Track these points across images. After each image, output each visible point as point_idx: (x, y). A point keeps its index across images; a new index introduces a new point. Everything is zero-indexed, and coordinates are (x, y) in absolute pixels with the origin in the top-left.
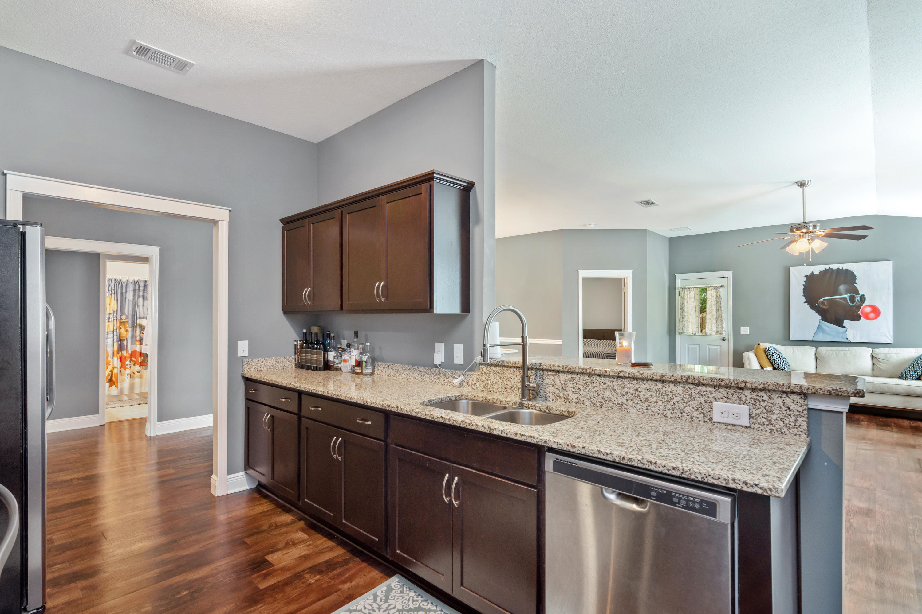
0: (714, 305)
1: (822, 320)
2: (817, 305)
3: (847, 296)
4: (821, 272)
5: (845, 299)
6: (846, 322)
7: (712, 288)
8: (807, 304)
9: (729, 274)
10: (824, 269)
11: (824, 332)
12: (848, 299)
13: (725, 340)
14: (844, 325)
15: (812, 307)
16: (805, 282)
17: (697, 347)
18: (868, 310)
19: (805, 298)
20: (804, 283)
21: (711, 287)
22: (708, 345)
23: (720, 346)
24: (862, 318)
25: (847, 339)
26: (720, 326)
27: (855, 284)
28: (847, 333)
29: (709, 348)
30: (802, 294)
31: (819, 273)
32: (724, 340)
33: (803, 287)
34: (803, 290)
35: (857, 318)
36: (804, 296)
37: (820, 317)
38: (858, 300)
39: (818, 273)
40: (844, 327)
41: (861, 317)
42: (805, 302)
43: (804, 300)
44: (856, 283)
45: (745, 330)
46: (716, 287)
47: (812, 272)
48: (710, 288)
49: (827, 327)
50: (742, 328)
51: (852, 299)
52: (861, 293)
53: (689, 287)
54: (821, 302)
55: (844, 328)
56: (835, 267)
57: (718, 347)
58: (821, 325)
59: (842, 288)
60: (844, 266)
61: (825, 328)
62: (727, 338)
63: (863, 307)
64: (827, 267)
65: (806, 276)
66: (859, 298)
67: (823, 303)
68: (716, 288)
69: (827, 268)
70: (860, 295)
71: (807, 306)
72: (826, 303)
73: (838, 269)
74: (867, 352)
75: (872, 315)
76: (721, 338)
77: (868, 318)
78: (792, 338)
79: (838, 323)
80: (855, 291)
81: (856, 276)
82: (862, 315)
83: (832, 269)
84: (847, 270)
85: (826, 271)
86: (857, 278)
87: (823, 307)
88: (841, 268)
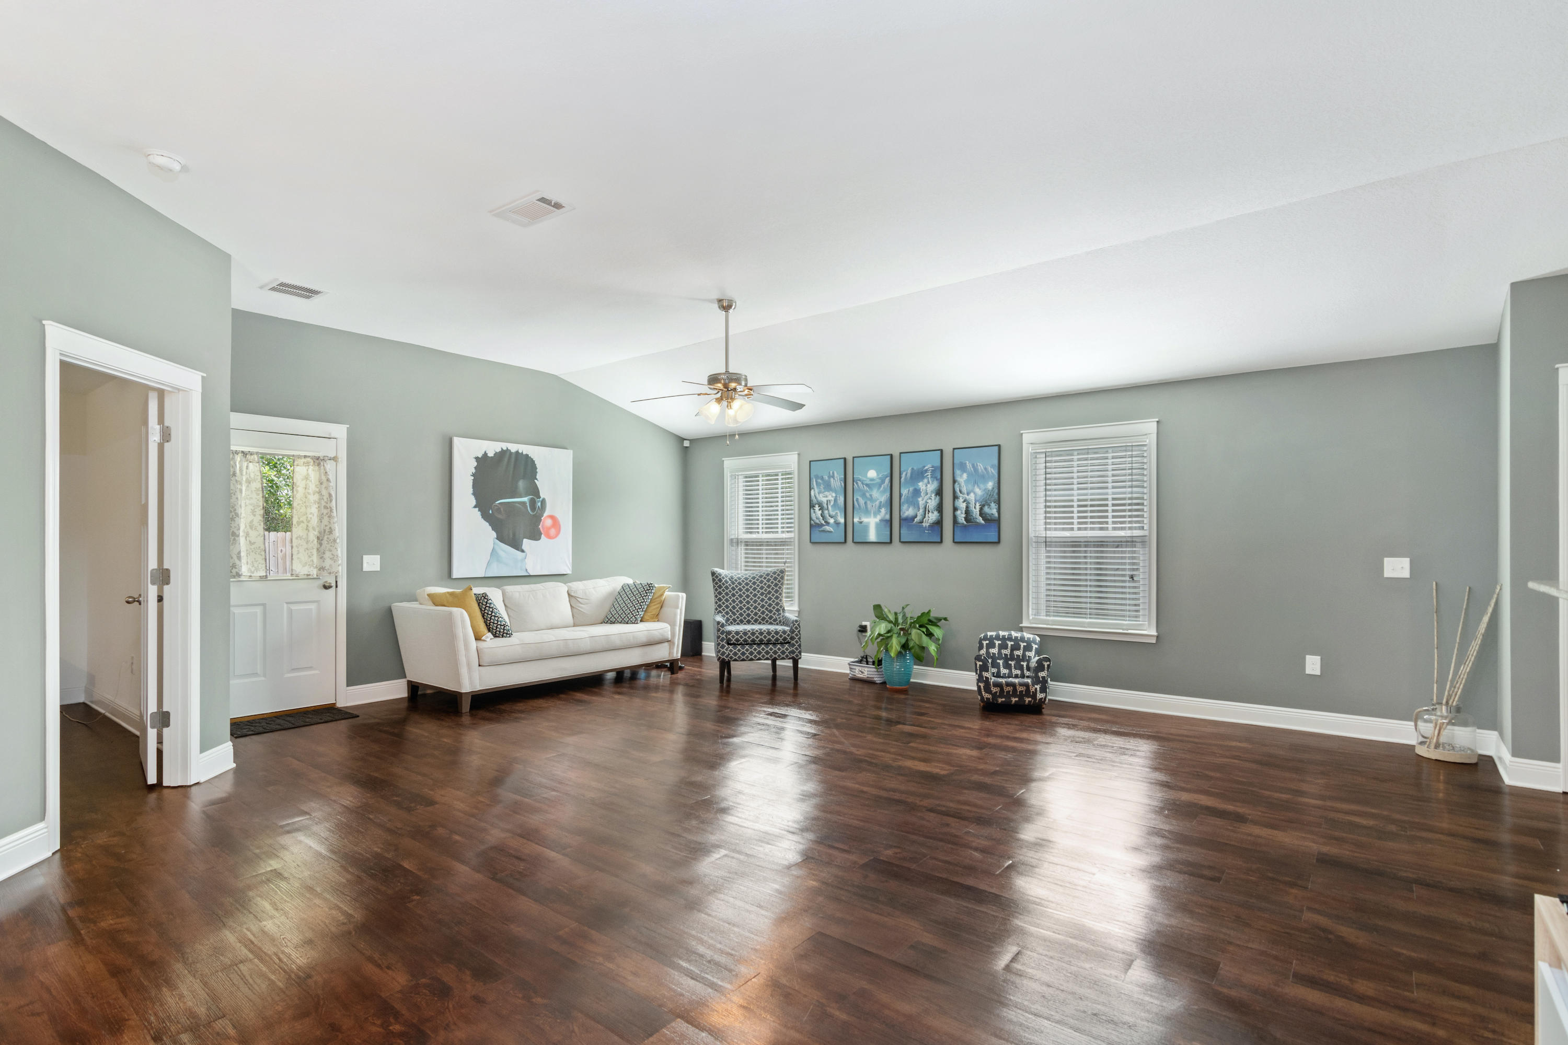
0: (315, 502)
1: (497, 538)
2: (491, 512)
3: (526, 499)
4: (496, 454)
5: (524, 503)
6: (526, 543)
7: (309, 459)
8: (477, 509)
9: (340, 431)
10: (500, 450)
11: (499, 559)
12: (528, 505)
13: (330, 587)
14: (524, 547)
15: (485, 516)
16: (475, 468)
17: (259, 610)
18: (549, 522)
19: (476, 499)
20: (474, 471)
21: (305, 457)
22: (287, 603)
23: (317, 602)
24: (543, 536)
25: (526, 570)
26: (328, 554)
27: (536, 481)
28: (526, 560)
29: (290, 612)
30: (471, 490)
32: (326, 587)
33: (473, 478)
34: (471, 484)
35: (535, 535)
36: (474, 494)
37: (494, 534)
38: (538, 507)
39: (493, 455)
40: (523, 551)
41: (542, 534)
42: (475, 507)
43: (474, 502)
44: (537, 479)
45: (371, 563)
46: (318, 458)
47: (485, 452)
48: (303, 460)
49: (504, 551)
50: (366, 559)
51: (533, 503)
52: (542, 495)
53: (246, 449)
54: (496, 507)
55: (522, 553)
56: (513, 448)
57: (313, 606)
58: (497, 548)
59: (521, 484)
60: (524, 449)
61: (501, 553)
62: (334, 584)
63: (545, 518)
64: (504, 446)
65: (477, 459)
66: (539, 504)
67: (498, 510)
68: (318, 461)
69: (505, 449)
70: (541, 499)
71: (477, 513)
72: (502, 509)
73: (517, 452)
74: (562, 589)
75: (553, 532)
76: (321, 582)
77: (549, 537)
78: (455, 575)
79: (517, 546)
80: (535, 492)
81: (536, 468)
82: (542, 532)
83: (510, 450)
84: (527, 455)
85: (503, 453)
86: (538, 470)
87: (500, 516)
88: (520, 452)
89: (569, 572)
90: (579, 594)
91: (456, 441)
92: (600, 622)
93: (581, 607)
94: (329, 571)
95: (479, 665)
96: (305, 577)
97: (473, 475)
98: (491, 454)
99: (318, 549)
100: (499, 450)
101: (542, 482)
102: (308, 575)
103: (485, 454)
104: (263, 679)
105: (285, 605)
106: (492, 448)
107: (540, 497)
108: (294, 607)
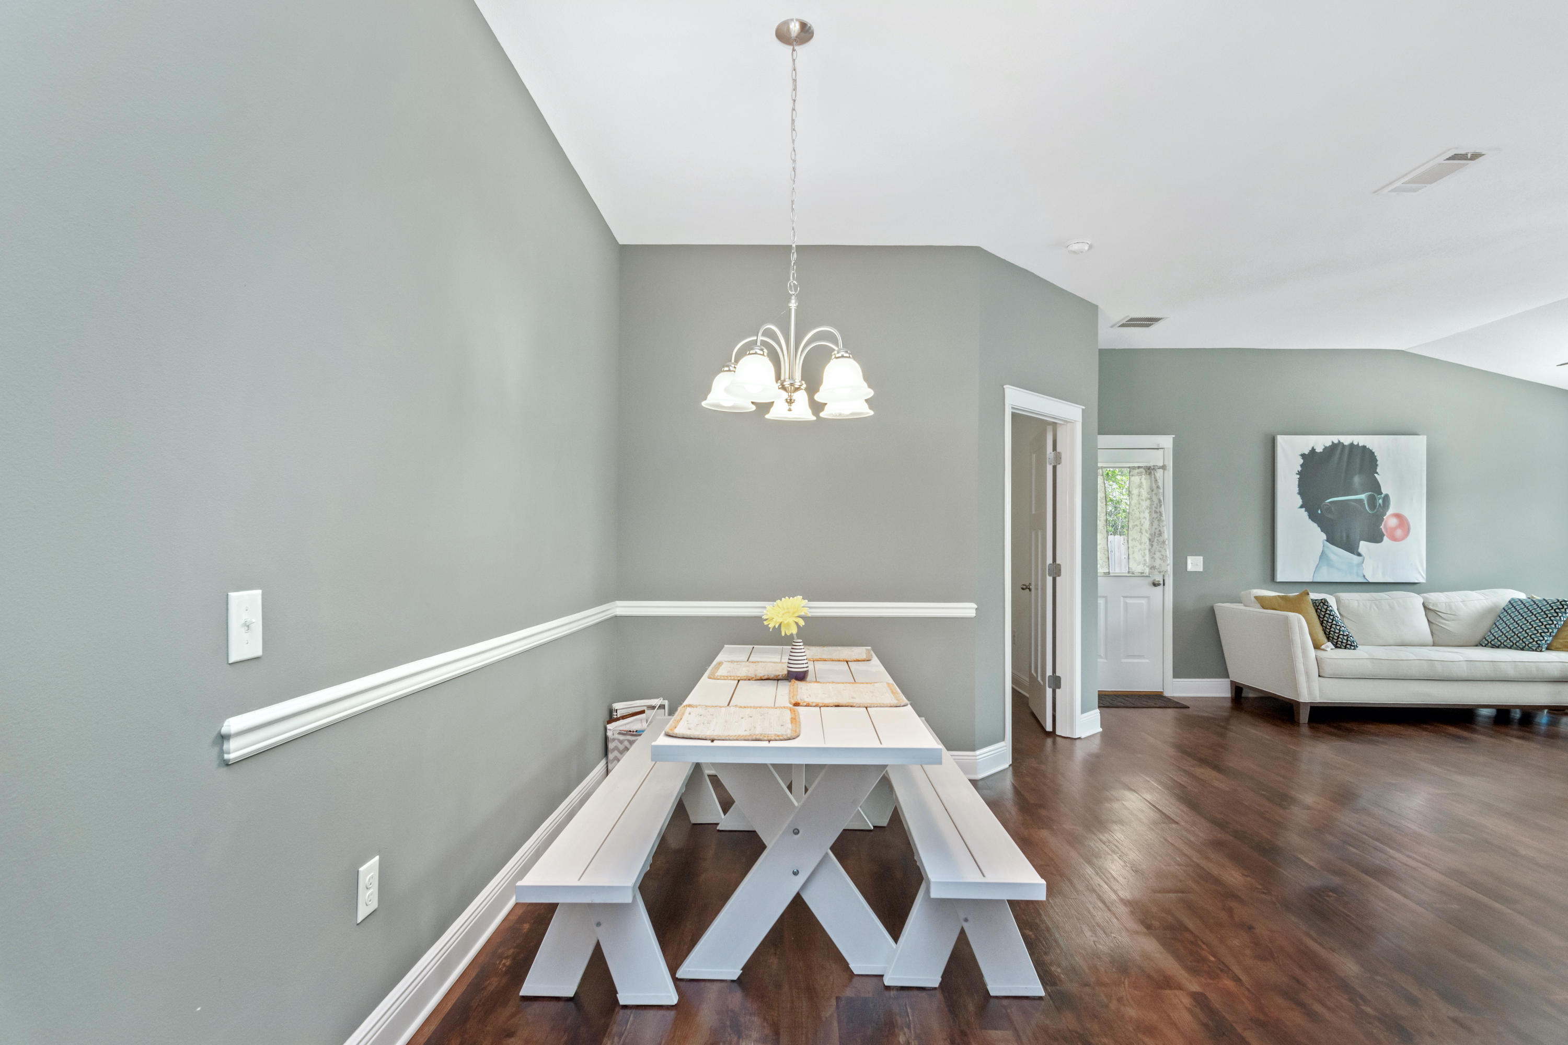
0: (1147, 507)
1: (1327, 540)
2: (1319, 512)
3: (1363, 496)
4: (1326, 448)
5: (1361, 501)
6: (1364, 546)
7: (1142, 470)
8: (1304, 509)
9: (1167, 441)
10: (1331, 444)
11: (1330, 564)
12: (1366, 502)
13: (1159, 585)
14: (1360, 550)
15: (1313, 517)
18: (1395, 522)
19: (1302, 499)
20: (1300, 469)
21: (1139, 467)
22: (1124, 597)
23: (1148, 597)
24: (1385, 538)
25: (1364, 576)
26: (1158, 555)
27: (1376, 475)
28: (1363, 565)
29: (1126, 604)
30: (1297, 489)
31: (1324, 449)
32: (1155, 584)
33: (1298, 476)
34: (1297, 483)
35: (1376, 537)
36: (1300, 493)
37: (1324, 536)
38: (1380, 504)
39: (1322, 451)
40: (1359, 555)
41: (1384, 535)
42: (1301, 507)
43: (1299, 502)
44: (1377, 473)
45: (1194, 564)
46: (1149, 468)
47: (1313, 448)
48: (1137, 471)
49: (1336, 555)
50: (1190, 560)
51: (1372, 501)
52: (1384, 491)
54: (1326, 507)
55: (1359, 557)
56: (1346, 440)
57: (1144, 601)
58: (1327, 551)
59: (1357, 480)
61: (1332, 557)
62: (1162, 582)
63: (1388, 517)
64: (1335, 439)
65: (1303, 456)
66: (1381, 501)
67: (1329, 509)
68: (1149, 470)
69: (1336, 442)
70: (1383, 496)
71: (1303, 513)
72: (1333, 508)
73: (1352, 445)
74: (1416, 601)
75: (1399, 533)
76: (1151, 580)
77: (1394, 538)
78: (1280, 577)
79: (1352, 548)
80: (1376, 487)
81: (1377, 461)
82: (1385, 533)
83: (1343, 443)
84: (1364, 447)
85: (1334, 446)
86: (1378, 463)
87: (1329, 516)
88: (1355, 443)
89: (1422, 580)
90: (1441, 608)
91: (1280, 439)
92: (1474, 644)
93: (1443, 624)
94: (1159, 570)
95: (1319, 676)
96: (1139, 574)
97: (1299, 473)
98: (1319, 449)
99: (1149, 550)
100: (1328, 444)
101: (1385, 477)
102: (1142, 573)
103: (1313, 450)
104: (1105, 661)
105: (1122, 599)
106: (1320, 442)
107: (1382, 493)
108: (1129, 601)
